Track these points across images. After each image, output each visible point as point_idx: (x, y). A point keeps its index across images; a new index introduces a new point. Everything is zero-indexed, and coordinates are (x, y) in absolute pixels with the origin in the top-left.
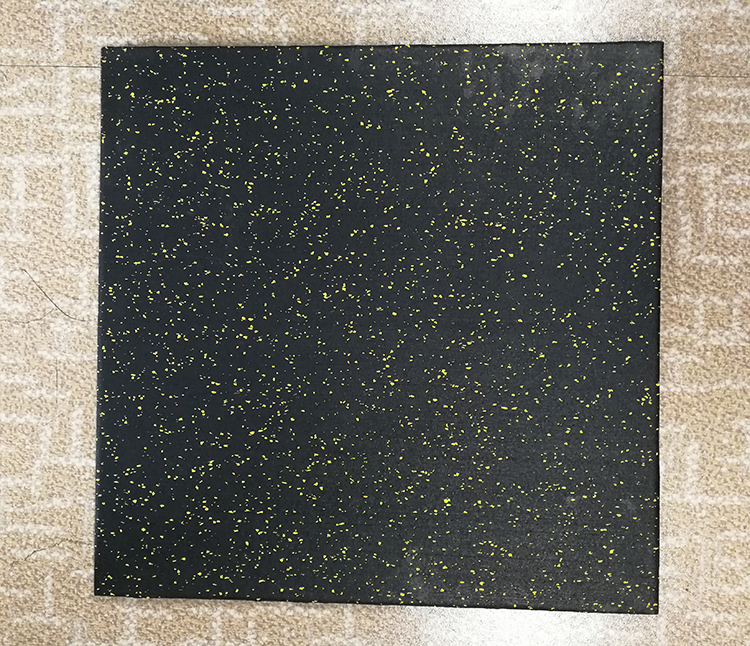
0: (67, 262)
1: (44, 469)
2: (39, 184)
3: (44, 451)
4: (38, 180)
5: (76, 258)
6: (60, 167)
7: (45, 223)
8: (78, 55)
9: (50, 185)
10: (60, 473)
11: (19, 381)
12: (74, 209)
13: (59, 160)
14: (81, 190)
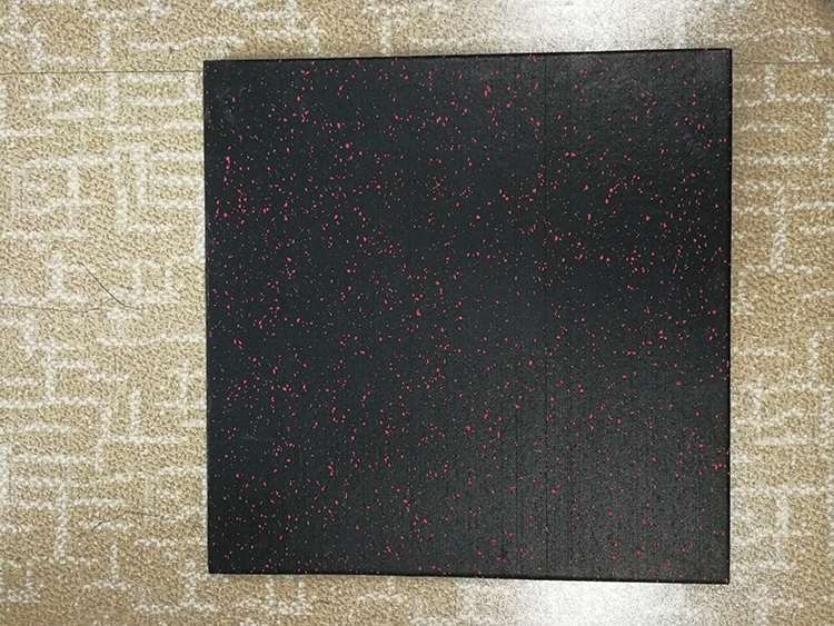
0: (121, 254)
1: (105, 447)
2: (92, 183)
3: (105, 430)
4: (91, 179)
5: (129, 251)
6: (111, 166)
7: (99, 219)
9: (102, 183)
10: (121, 450)
11: (80, 366)
12: (125, 206)
13: (109, 159)
14: (131, 187)
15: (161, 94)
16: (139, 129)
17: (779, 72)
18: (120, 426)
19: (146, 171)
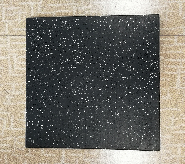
0: (10, 81)
1: (5, 130)
2: (3, 63)
3: (5, 126)
4: (2, 62)
5: (12, 81)
6: (8, 59)
7: (4, 72)
8: (12, 33)
9: (5, 63)
10: (9, 132)
12: (11, 69)
13: (7, 57)
14: (13, 65)
15: (21, 41)
16: (15, 50)
17: (178, 38)
18: (8, 125)
19: (16, 61)
